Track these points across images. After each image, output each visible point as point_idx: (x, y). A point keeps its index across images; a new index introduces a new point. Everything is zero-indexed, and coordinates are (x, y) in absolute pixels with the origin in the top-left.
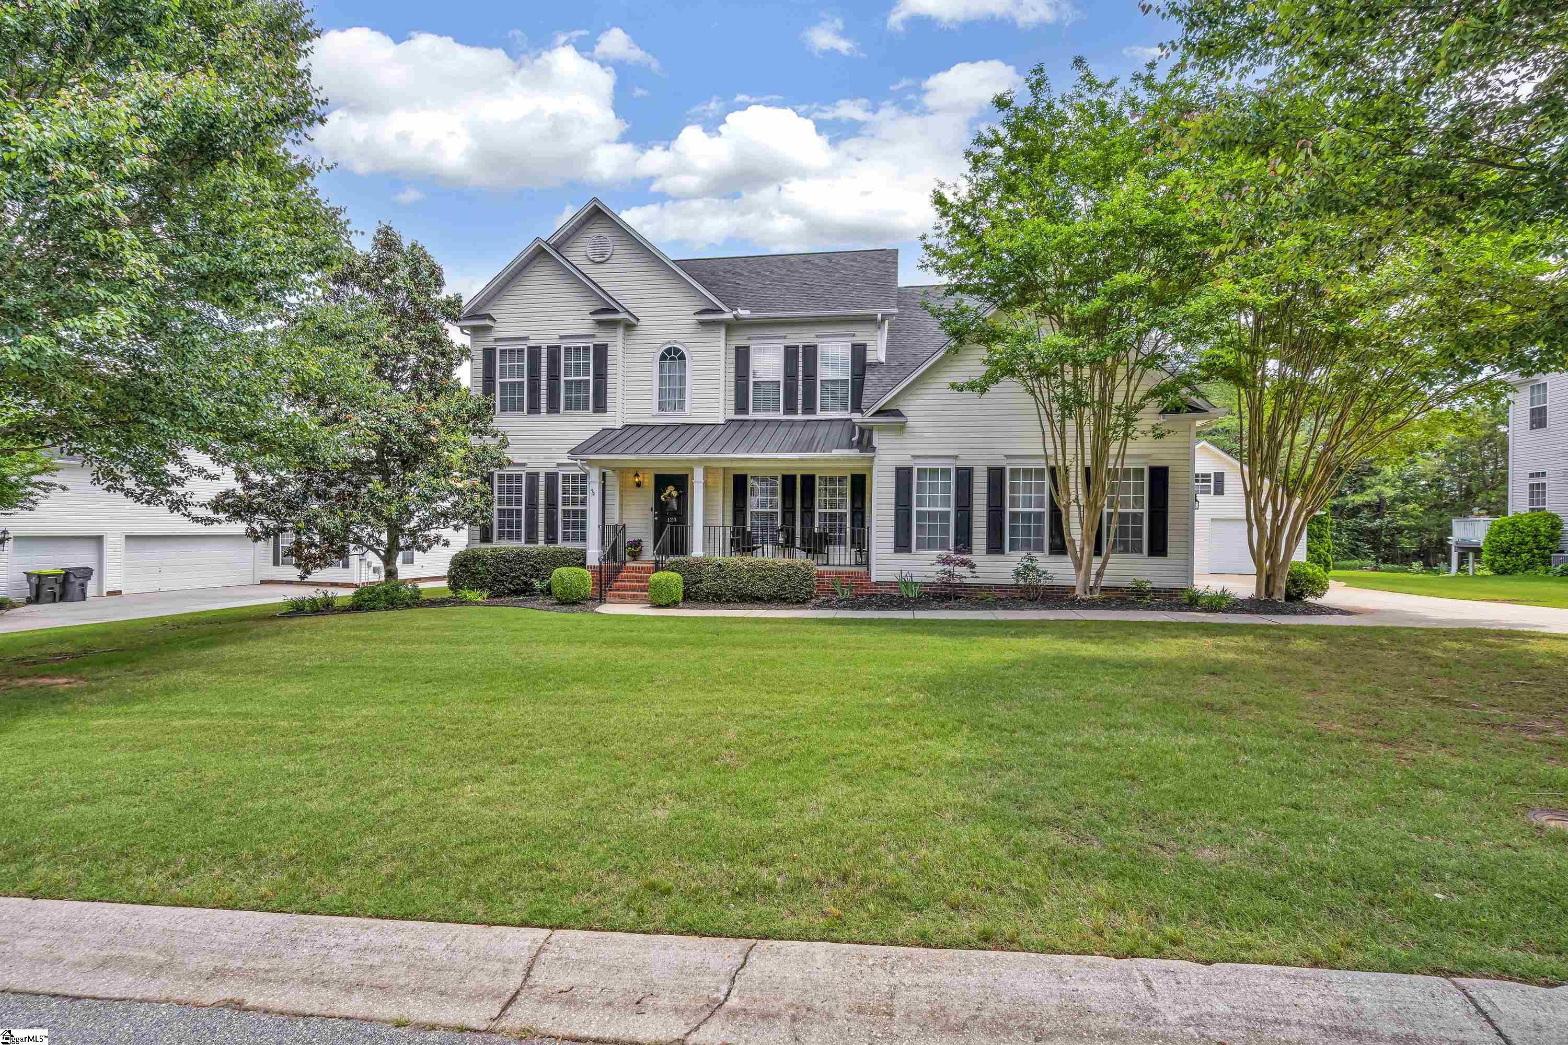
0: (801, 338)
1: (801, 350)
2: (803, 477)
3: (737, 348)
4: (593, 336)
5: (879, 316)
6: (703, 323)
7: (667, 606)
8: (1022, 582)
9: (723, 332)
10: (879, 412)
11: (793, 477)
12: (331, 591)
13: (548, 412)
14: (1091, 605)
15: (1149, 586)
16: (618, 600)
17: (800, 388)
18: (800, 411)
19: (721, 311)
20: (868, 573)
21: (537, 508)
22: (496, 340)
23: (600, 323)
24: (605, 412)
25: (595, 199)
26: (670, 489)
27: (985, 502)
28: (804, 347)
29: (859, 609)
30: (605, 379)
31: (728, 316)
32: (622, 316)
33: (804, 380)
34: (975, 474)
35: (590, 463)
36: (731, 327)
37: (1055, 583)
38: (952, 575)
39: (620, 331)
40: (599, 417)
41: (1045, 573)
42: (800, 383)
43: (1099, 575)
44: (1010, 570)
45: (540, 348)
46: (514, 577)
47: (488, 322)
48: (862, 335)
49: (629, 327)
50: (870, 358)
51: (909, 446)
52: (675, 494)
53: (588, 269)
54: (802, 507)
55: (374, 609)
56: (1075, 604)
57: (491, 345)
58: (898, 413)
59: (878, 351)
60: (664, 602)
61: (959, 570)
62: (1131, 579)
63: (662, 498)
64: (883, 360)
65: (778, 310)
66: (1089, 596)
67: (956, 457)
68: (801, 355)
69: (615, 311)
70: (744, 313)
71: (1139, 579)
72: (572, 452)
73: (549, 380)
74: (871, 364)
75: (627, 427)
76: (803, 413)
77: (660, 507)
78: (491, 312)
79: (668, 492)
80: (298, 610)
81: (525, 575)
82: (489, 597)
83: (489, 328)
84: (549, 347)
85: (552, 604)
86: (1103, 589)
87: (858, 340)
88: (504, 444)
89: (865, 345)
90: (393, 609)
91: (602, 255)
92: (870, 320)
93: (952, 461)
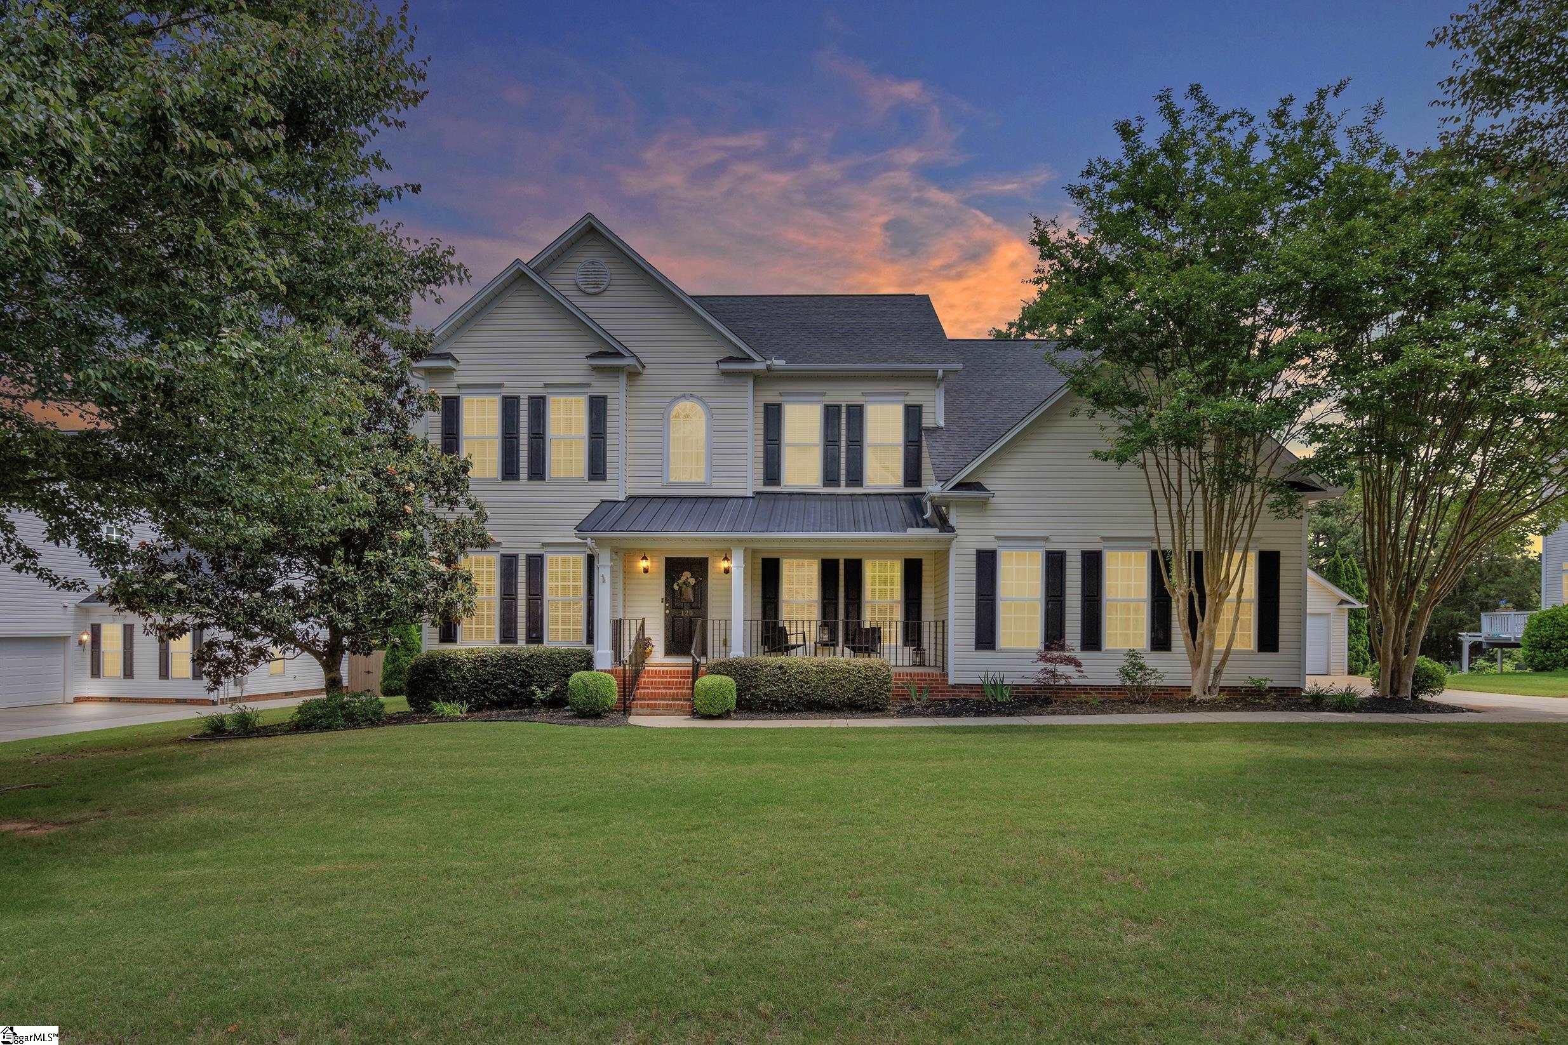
0: (844, 396)
1: (844, 409)
2: (848, 562)
3: (766, 406)
4: (588, 385)
5: (940, 373)
6: (726, 374)
7: (719, 717)
8: (1128, 683)
9: (751, 383)
10: (959, 486)
11: (836, 562)
12: (250, 706)
13: (530, 478)
14: (1214, 706)
15: (1268, 684)
16: (649, 711)
17: (843, 455)
18: (843, 483)
19: (749, 359)
20: (945, 675)
21: (515, 599)
22: (459, 387)
23: (596, 369)
24: (605, 479)
25: (589, 215)
26: (687, 574)
27: (1079, 591)
28: (848, 406)
29: (955, 716)
30: (604, 438)
31: (760, 366)
32: (628, 361)
33: (848, 446)
34: (1068, 559)
35: (599, 542)
36: (760, 379)
37: (1166, 682)
38: (1054, 674)
39: (623, 379)
40: (597, 485)
41: (1154, 671)
42: (843, 449)
43: (1218, 672)
44: (1116, 670)
45: (518, 398)
46: (499, 686)
47: (450, 364)
48: (918, 395)
49: (633, 375)
50: (927, 421)
51: (993, 526)
52: (692, 581)
53: (581, 302)
54: (846, 596)
55: (328, 728)
56: (1193, 705)
57: (452, 392)
58: (978, 487)
59: (935, 414)
60: (718, 711)
61: (1061, 669)
62: (1246, 677)
63: (676, 587)
64: (942, 424)
65: (815, 361)
66: (1207, 697)
67: (1046, 539)
68: (844, 415)
69: (618, 355)
70: (779, 363)
71: (1256, 677)
72: (579, 528)
73: (530, 439)
74: (928, 429)
75: (632, 499)
76: (847, 485)
77: (673, 598)
78: (452, 351)
79: (683, 579)
80: (217, 731)
81: (514, 683)
82: (469, 711)
83: (449, 371)
84: (531, 398)
85: (569, 717)
86: (1222, 689)
87: (913, 400)
88: (482, 517)
89: (920, 407)
90: (354, 727)
91: (597, 285)
92: (930, 378)
93: (1042, 544)
